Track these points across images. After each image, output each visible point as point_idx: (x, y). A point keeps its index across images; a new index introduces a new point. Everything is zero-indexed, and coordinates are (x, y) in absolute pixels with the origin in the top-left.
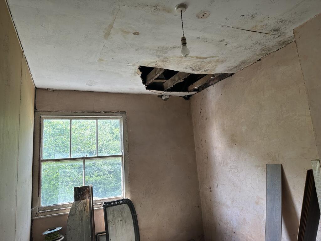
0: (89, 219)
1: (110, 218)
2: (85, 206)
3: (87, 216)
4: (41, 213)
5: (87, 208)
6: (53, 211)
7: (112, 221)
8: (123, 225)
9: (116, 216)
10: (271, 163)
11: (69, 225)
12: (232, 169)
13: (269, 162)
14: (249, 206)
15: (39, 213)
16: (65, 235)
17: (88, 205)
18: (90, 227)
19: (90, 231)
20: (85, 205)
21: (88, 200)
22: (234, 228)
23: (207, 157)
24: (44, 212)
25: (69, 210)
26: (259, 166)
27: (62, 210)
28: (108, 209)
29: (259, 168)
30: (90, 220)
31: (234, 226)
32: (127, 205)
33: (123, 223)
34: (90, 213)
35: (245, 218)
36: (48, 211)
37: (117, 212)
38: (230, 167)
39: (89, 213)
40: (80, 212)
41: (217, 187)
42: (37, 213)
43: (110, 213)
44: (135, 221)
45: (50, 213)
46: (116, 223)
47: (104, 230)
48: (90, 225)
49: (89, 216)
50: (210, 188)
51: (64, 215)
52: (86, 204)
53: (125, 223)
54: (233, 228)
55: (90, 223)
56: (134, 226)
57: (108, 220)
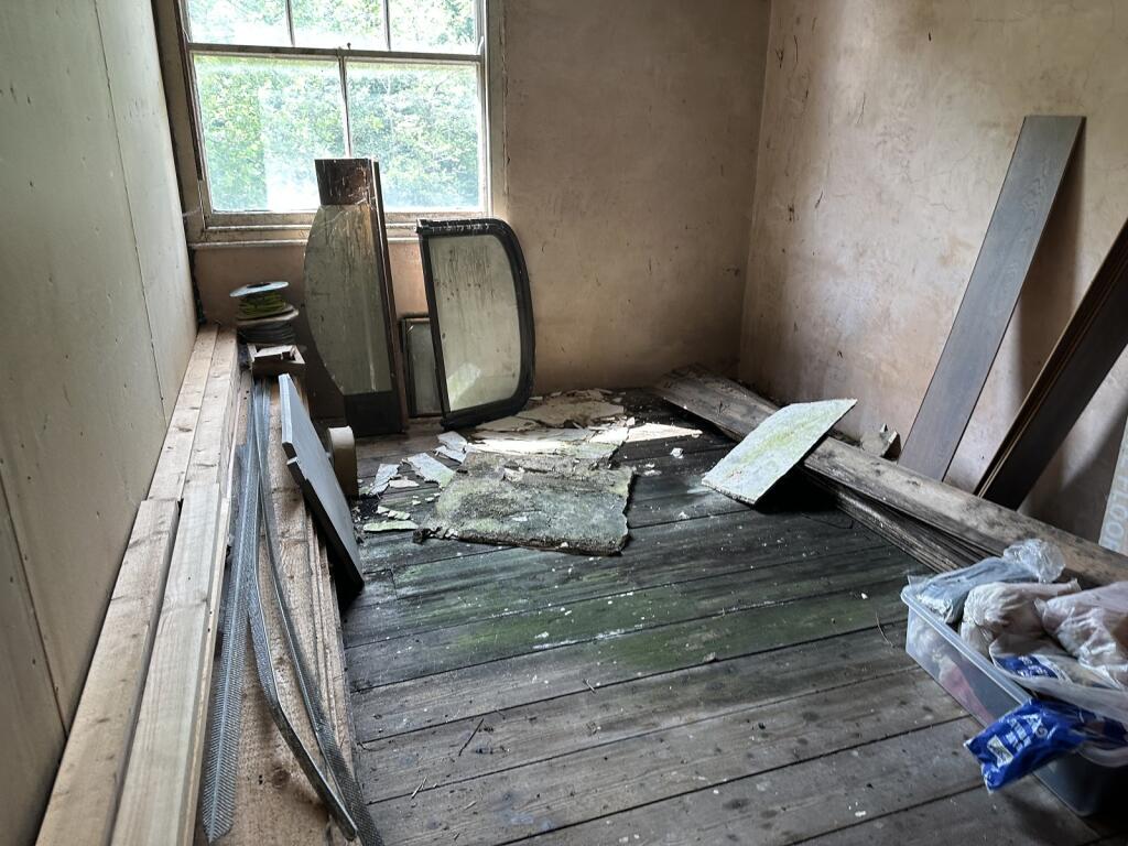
0: (375, 268)
1: (440, 274)
2: (356, 225)
3: (366, 257)
4: (215, 232)
5: (366, 233)
6: (252, 230)
7: (447, 282)
8: (483, 300)
9: (459, 267)
10: (1045, 113)
11: (311, 280)
12: (887, 138)
13: (1039, 109)
14: (914, 270)
15: (211, 231)
16: (302, 307)
17: (368, 222)
18: (377, 293)
19: (379, 303)
20: (359, 222)
21: (367, 209)
22: (843, 338)
23: (807, 89)
24: (225, 231)
25: (307, 234)
26: (996, 125)
27: (283, 229)
28: (433, 243)
29: (993, 133)
30: (376, 273)
31: (844, 335)
32: (498, 241)
33: (483, 294)
34: (376, 251)
35: (888, 309)
36: (237, 230)
37: (464, 259)
38: (882, 130)
39: (371, 250)
40: (342, 243)
41: (816, 207)
42: (202, 231)
43: (440, 256)
44: (523, 292)
45: (247, 235)
46: (462, 292)
47: (425, 309)
48: (378, 287)
49: (374, 261)
50: (791, 210)
51: (292, 247)
52: (361, 220)
53: (488, 295)
54: (838, 340)
55: (377, 282)
56: (519, 308)
57: (436, 276)
